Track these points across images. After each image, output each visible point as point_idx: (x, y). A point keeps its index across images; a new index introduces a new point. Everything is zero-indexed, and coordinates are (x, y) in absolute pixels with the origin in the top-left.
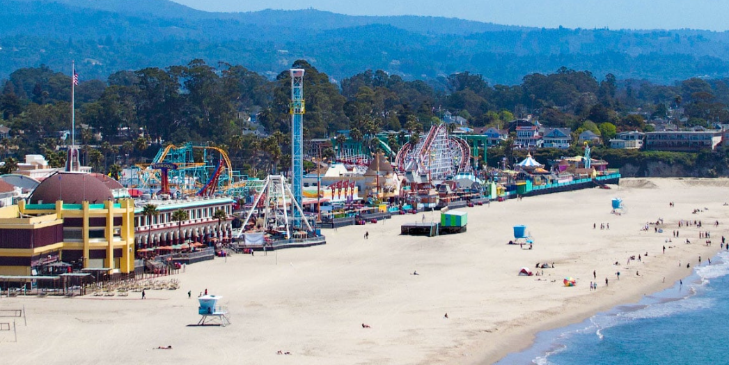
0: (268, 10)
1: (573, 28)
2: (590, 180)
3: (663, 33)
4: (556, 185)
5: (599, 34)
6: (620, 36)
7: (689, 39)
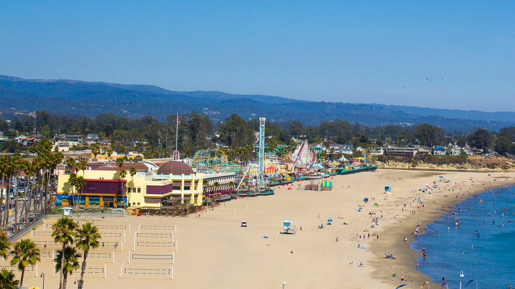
0: (198, 91)
1: (327, 102)
2: (366, 168)
3: (365, 105)
4: (354, 170)
5: (338, 105)
6: (348, 106)
7: (377, 108)
